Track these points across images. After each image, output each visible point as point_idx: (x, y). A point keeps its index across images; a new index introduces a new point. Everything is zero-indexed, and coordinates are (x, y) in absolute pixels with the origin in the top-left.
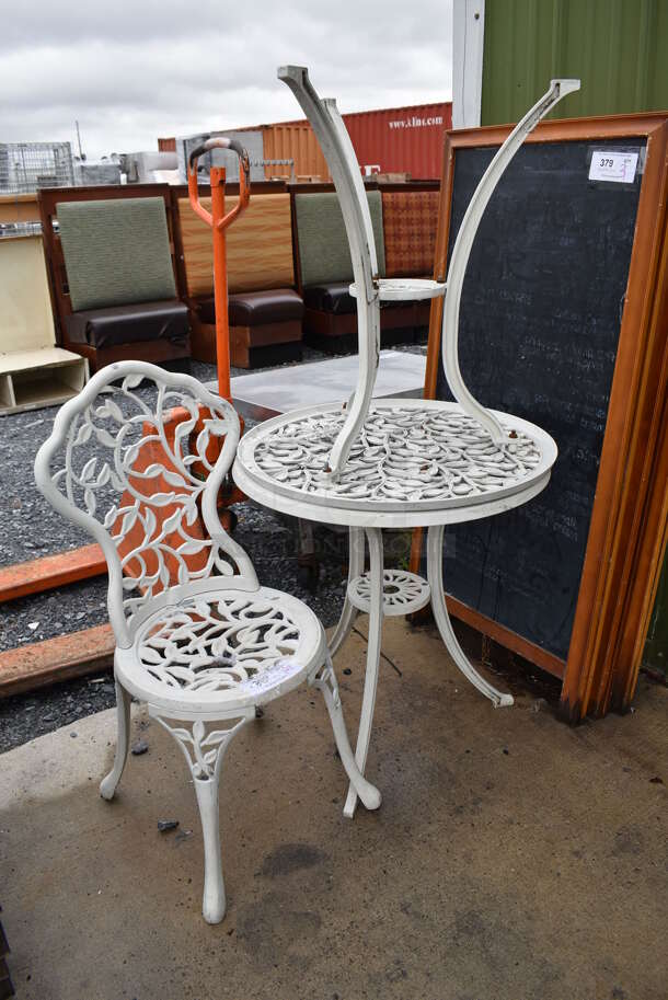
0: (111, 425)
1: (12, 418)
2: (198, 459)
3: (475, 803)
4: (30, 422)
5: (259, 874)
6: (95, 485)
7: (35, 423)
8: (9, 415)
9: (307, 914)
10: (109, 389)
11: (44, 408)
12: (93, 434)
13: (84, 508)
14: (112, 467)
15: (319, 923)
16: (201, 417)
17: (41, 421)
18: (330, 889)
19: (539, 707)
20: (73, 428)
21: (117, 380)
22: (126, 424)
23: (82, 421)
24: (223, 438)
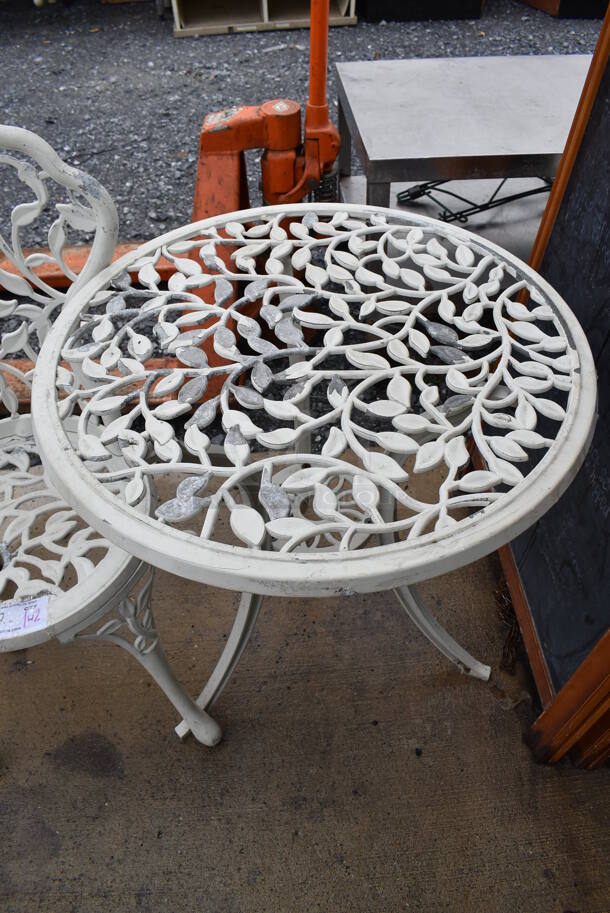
1: (258, 36)
2: (52, 260)
3: (323, 804)
4: (274, 45)
5: (49, 754)
7: (276, 48)
8: (260, 32)
9: (53, 834)
11: (299, 29)
15: (54, 853)
17: (283, 46)
18: (95, 818)
19: (514, 705)
24: (91, 236)
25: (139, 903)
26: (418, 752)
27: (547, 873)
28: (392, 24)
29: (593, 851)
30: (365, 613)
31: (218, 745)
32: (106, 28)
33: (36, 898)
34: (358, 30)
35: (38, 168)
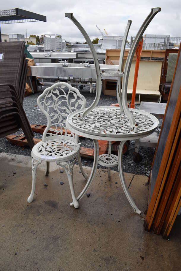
0: (56, 95)
2: (75, 108)
5: (45, 202)
6: (49, 106)
9: (40, 213)
10: (57, 87)
12: (52, 96)
13: (46, 110)
14: (55, 104)
15: (39, 216)
18: (49, 213)
19: (144, 219)
20: (47, 94)
21: (60, 86)
22: (60, 96)
23: (50, 92)
24: (82, 105)
25: (51, 227)
26: (119, 221)
27: (139, 249)
29: (152, 248)
30: (118, 198)
31: (77, 209)
32: (103, 99)
33: (32, 221)
35: (77, 94)
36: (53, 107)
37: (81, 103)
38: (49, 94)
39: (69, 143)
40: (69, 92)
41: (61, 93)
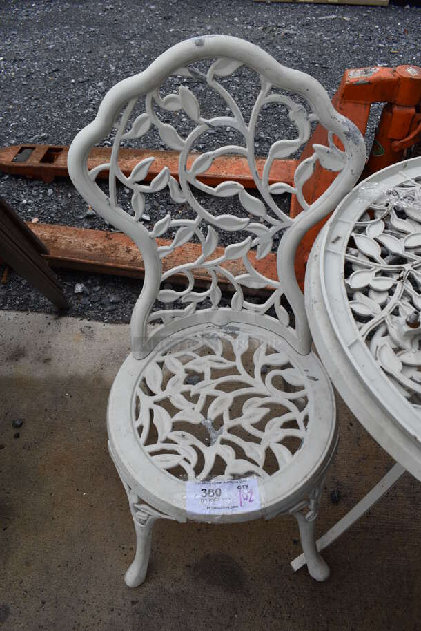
0: (183, 125)
2: (292, 190)
6: (146, 188)
8: (315, 4)
10: (183, 71)
11: (344, 5)
12: (154, 128)
13: (129, 210)
16: (311, 141)
20: (126, 114)
21: (201, 60)
22: (203, 125)
23: (140, 108)
24: (334, 175)
28: (414, 8)
31: (323, 582)
34: (388, 10)
35: (309, 111)
36: (167, 188)
37: (329, 164)
38: (133, 116)
39: (263, 348)
40: (262, 99)
41: (212, 105)
